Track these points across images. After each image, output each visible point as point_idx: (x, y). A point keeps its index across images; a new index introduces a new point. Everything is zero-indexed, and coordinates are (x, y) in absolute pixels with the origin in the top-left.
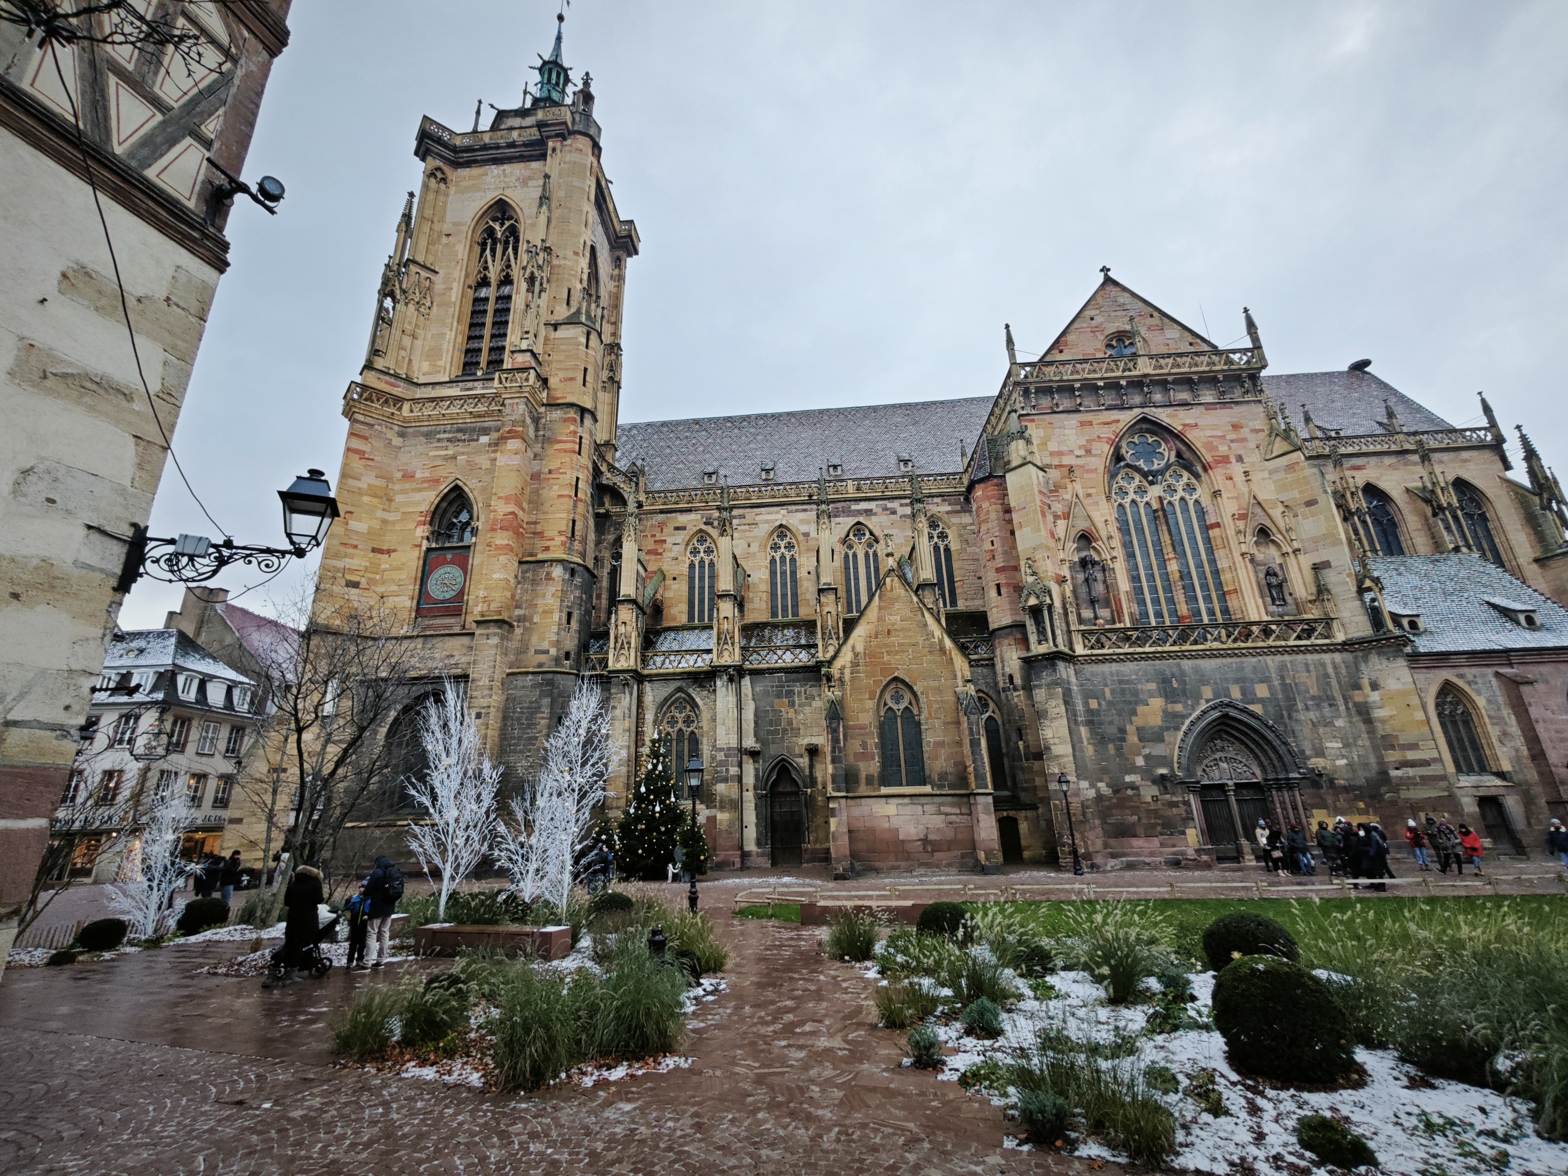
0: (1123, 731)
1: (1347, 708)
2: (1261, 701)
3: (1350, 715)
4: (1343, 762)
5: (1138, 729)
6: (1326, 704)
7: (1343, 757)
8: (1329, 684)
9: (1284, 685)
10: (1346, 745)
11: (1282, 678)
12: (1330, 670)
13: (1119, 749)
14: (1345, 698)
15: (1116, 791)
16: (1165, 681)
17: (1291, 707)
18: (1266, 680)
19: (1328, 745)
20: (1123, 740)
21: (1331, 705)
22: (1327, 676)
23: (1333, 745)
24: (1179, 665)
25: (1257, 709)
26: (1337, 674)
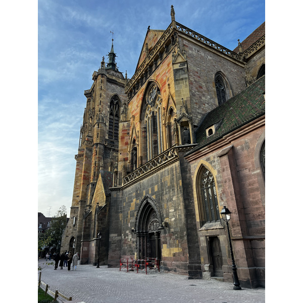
0: (128, 213)
1: (177, 190)
2: (155, 193)
3: (178, 194)
4: (173, 219)
5: (130, 212)
6: (171, 190)
7: (174, 216)
8: (173, 179)
9: (162, 183)
10: (175, 210)
11: (161, 180)
12: (174, 172)
13: (127, 220)
14: (177, 185)
15: (125, 237)
16: (137, 191)
17: (162, 195)
18: (157, 183)
19: (170, 211)
20: (127, 217)
21: (173, 190)
22: (173, 175)
23: (172, 210)
24: (140, 183)
25: (154, 197)
26: (176, 172)
